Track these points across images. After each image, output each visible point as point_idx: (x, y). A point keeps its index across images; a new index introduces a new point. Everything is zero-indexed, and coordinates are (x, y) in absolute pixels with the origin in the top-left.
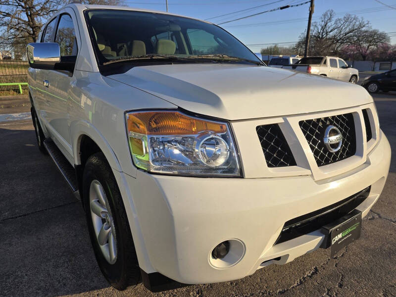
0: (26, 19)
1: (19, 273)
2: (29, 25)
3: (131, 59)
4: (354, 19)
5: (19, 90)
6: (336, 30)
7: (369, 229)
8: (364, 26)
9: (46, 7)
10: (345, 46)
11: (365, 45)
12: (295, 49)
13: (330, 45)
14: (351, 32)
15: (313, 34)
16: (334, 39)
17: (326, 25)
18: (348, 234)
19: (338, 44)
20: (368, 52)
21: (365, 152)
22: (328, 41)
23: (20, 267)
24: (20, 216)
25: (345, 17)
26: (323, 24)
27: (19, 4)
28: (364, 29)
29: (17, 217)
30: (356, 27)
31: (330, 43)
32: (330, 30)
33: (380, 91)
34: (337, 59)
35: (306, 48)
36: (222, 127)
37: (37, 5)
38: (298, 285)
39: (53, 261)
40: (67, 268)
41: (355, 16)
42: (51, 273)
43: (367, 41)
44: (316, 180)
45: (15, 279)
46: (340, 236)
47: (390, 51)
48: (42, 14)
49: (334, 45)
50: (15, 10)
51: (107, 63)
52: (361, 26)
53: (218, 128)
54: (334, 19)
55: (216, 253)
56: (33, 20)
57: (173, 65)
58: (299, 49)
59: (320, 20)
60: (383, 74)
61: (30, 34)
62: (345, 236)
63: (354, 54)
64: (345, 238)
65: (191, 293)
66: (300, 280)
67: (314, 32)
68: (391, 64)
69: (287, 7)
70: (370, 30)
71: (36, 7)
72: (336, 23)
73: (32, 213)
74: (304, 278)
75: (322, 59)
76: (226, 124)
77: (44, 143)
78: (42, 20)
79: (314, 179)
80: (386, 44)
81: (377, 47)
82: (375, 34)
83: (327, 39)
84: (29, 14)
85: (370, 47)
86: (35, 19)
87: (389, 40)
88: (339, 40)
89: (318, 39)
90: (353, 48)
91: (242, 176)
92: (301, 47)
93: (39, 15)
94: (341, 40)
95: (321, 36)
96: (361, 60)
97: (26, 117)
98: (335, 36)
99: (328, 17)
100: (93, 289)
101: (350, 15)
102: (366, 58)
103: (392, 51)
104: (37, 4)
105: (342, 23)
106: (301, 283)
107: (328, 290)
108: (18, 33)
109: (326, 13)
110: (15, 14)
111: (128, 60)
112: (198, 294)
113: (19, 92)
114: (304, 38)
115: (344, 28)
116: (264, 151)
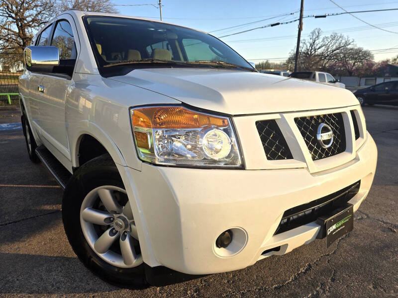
0: (17, 30)
1: (10, 278)
2: (19, 36)
3: (131, 63)
4: (340, 37)
5: (8, 100)
6: (323, 47)
7: (359, 228)
8: (350, 44)
9: (37, 18)
10: (333, 62)
11: (351, 62)
12: (285, 64)
13: (319, 62)
14: (337, 49)
15: (303, 51)
16: (322, 55)
17: (314, 43)
18: (342, 226)
19: (326, 61)
20: (354, 68)
21: (355, 149)
22: (316, 58)
23: (10, 272)
24: (10, 223)
25: (332, 36)
26: (311, 41)
27: (9, 15)
28: (349, 47)
29: (6, 224)
30: (342, 45)
31: (318, 59)
32: (318, 47)
33: (366, 104)
34: (325, 74)
35: (296, 64)
36: (224, 122)
37: (28, 17)
38: (293, 280)
39: (46, 265)
40: (61, 272)
41: (341, 34)
42: (44, 277)
43: (353, 58)
44: (311, 172)
45: (6, 284)
46: (334, 227)
47: (374, 67)
48: (33, 25)
49: (322, 62)
50: (5, 21)
51: (107, 66)
52: (347, 44)
53: (220, 122)
54: (321, 37)
55: (219, 242)
56: (23, 31)
57: (172, 68)
58: (290, 65)
59: (309, 38)
60: (368, 88)
61: (20, 45)
62: (339, 227)
63: (340, 70)
64: (339, 229)
65: (189, 292)
66: (295, 276)
67: (303, 49)
68: (376, 79)
69: (278, 24)
70: (356, 48)
71: (27, 19)
72: (323, 40)
73: (23, 220)
74: (298, 274)
75: (311, 73)
76: (228, 118)
77: (36, 150)
78: (33, 32)
79: (309, 171)
80: (370, 61)
81: (362, 64)
82: (360, 52)
83: (315, 56)
84: (20, 25)
85: (356, 64)
86: (26, 30)
87: (372, 57)
88: (327, 57)
89: (307, 55)
90: (340, 64)
91: (243, 167)
92: (292, 63)
93: (30, 26)
94: (328, 57)
95: (310, 53)
96: (348, 76)
97: (15, 127)
98: (323, 53)
99: (316, 34)
100: (88, 291)
101: (336, 33)
102: (353, 74)
103: (376, 68)
104: (28, 15)
105: (329, 41)
106: (296, 278)
107: (322, 284)
108: (7, 44)
109: (314, 31)
110: (5, 25)
111: (128, 63)
112: (196, 292)
113: (8, 103)
114: (294, 54)
115: (331, 45)
116: (263, 145)
